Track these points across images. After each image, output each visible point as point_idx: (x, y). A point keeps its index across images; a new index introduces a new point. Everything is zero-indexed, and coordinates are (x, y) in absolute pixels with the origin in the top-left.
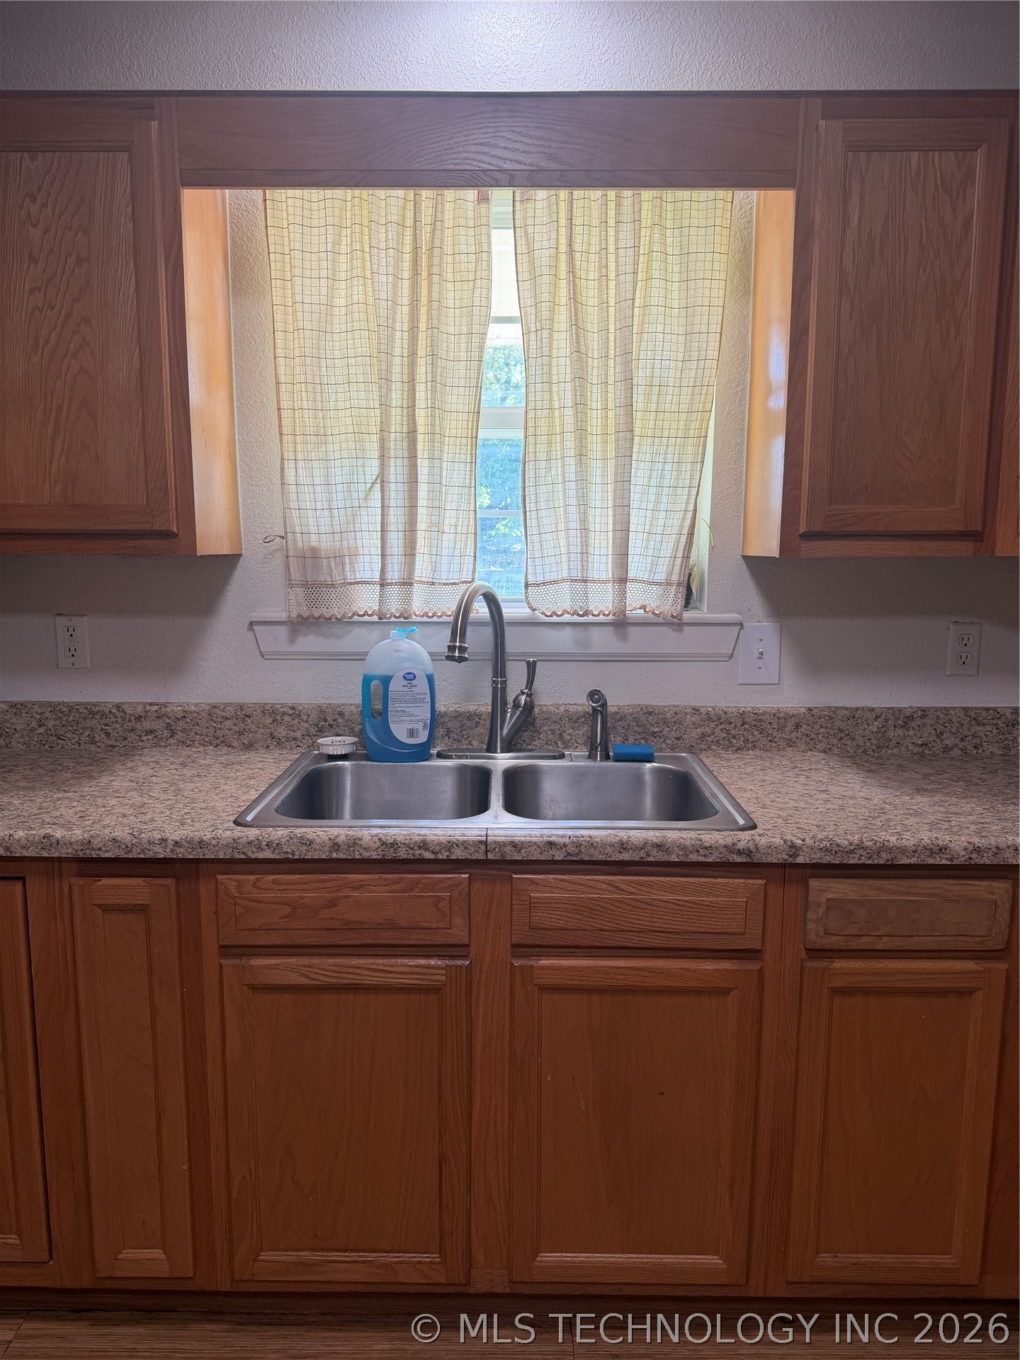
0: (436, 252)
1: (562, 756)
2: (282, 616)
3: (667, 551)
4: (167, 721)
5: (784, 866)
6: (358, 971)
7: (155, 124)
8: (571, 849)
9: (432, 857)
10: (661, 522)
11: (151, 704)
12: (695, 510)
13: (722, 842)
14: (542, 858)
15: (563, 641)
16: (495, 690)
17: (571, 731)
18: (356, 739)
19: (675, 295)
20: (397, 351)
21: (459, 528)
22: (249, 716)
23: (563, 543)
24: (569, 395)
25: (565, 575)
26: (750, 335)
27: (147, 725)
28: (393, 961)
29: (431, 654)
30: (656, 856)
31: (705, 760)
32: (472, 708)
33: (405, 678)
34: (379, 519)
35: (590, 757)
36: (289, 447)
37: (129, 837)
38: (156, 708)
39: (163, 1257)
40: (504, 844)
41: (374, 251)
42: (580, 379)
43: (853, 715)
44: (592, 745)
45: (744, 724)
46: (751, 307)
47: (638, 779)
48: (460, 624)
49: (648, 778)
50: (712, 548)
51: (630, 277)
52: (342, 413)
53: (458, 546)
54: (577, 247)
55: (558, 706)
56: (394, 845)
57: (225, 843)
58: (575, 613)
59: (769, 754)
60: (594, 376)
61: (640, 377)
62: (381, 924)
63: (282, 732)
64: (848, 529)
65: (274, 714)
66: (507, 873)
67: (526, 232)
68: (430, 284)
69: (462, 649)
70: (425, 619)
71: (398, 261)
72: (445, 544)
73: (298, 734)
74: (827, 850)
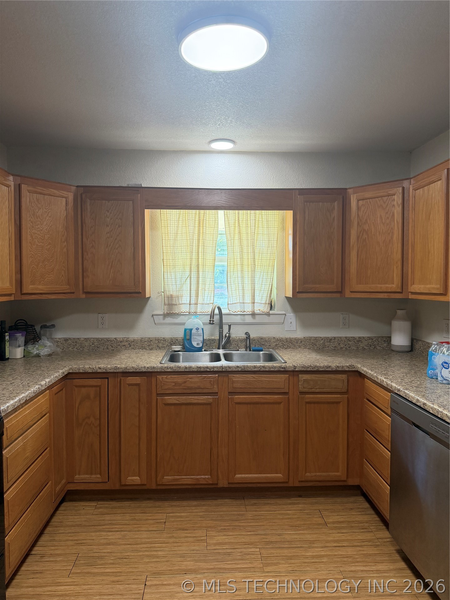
0: (205, 221)
1: (238, 350)
2: (162, 313)
3: (265, 295)
4: (129, 342)
5: (293, 371)
6: (191, 399)
7: (139, 195)
8: (243, 368)
9: (209, 370)
10: (263, 287)
11: (124, 338)
12: (272, 284)
13: (278, 365)
14: (236, 370)
15: (238, 319)
16: (220, 332)
17: (240, 344)
18: (181, 347)
19: (265, 231)
20: (194, 245)
21: (210, 289)
22: (152, 341)
23: (238, 293)
24: (239, 255)
25: (238, 301)
26: (285, 240)
27: (123, 344)
28: (199, 397)
29: (203, 323)
30: (263, 369)
31: (277, 351)
32: (213, 338)
33: (196, 329)
34: (189, 287)
35: (246, 350)
36: (165, 269)
37: (136, 366)
38: (126, 339)
39: (139, 478)
40: (227, 367)
41: (189, 221)
42: (242, 252)
43: (316, 339)
44: (246, 347)
45: (287, 341)
46: (285, 233)
47: (259, 356)
48: (212, 315)
49: (261, 356)
50: (277, 294)
51: (254, 227)
52: (179, 260)
53: (209, 294)
54: (240, 219)
55: (237, 337)
56: (200, 367)
57: (159, 367)
58: (241, 312)
59: (294, 350)
60: (245, 251)
61: (256, 251)
62: (197, 387)
63: (160, 345)
64: (308, 291)
65: (158, 340)
66: (227, 375)
67: (227, 215)
68: (203, 228)
69: (213, 321)
70: (201, 313)
71: (195, 222)
72: (206, 293)
73: (165, 346)
74: (303, 367)
